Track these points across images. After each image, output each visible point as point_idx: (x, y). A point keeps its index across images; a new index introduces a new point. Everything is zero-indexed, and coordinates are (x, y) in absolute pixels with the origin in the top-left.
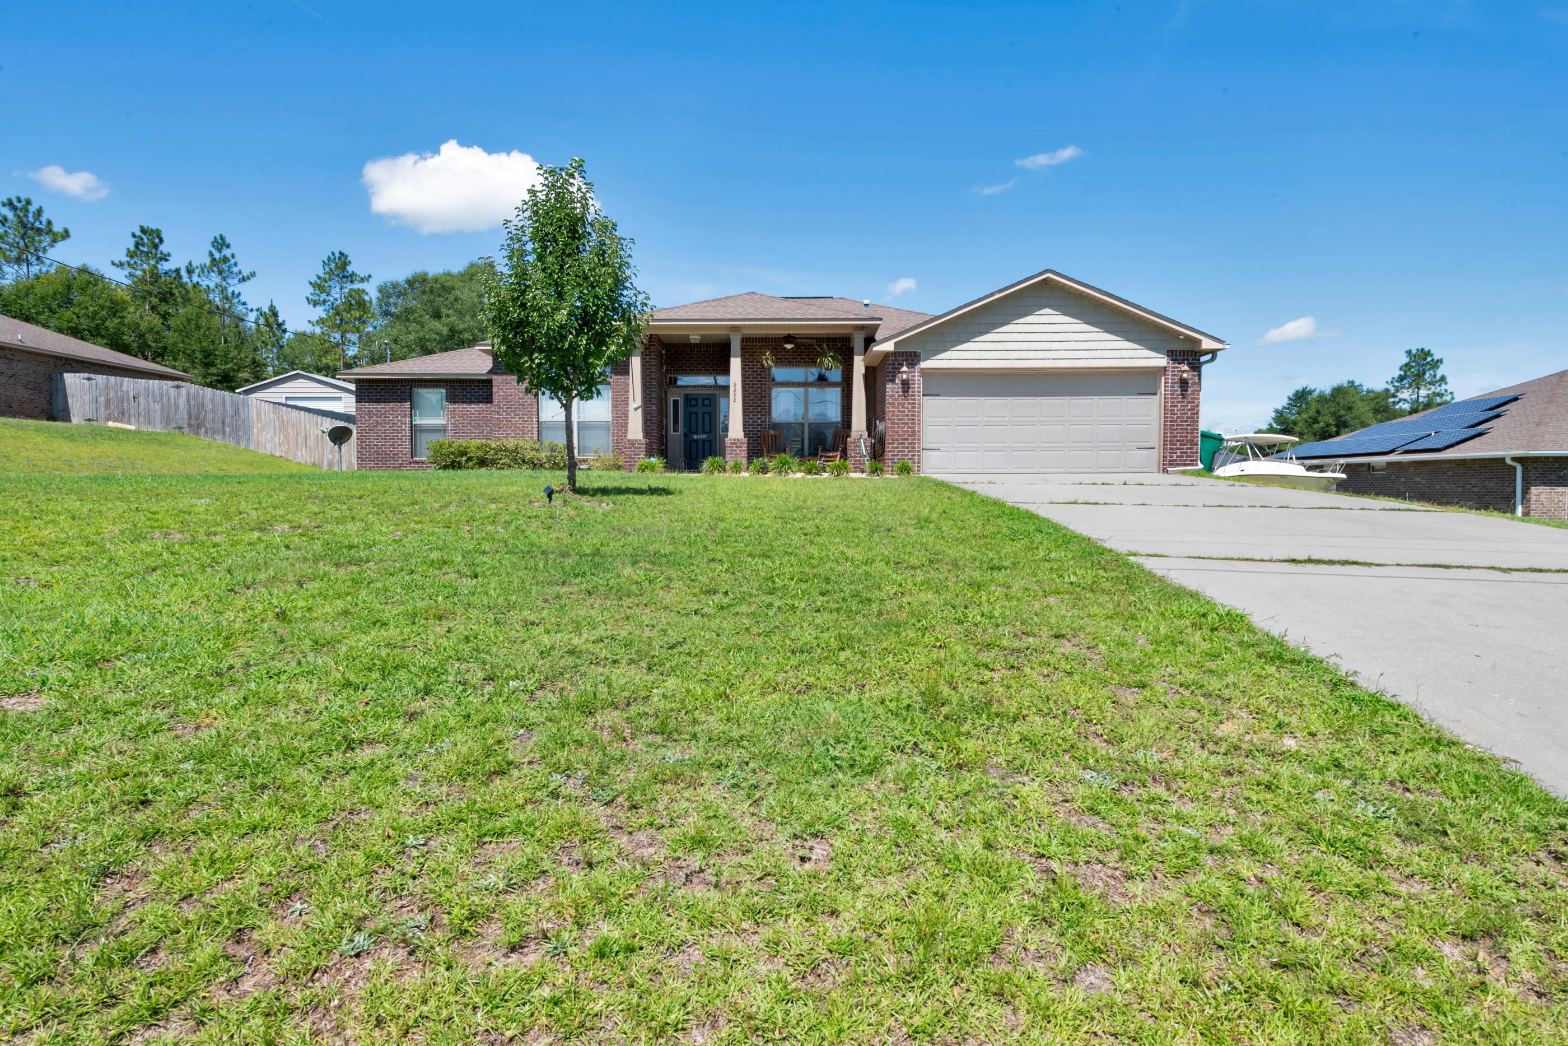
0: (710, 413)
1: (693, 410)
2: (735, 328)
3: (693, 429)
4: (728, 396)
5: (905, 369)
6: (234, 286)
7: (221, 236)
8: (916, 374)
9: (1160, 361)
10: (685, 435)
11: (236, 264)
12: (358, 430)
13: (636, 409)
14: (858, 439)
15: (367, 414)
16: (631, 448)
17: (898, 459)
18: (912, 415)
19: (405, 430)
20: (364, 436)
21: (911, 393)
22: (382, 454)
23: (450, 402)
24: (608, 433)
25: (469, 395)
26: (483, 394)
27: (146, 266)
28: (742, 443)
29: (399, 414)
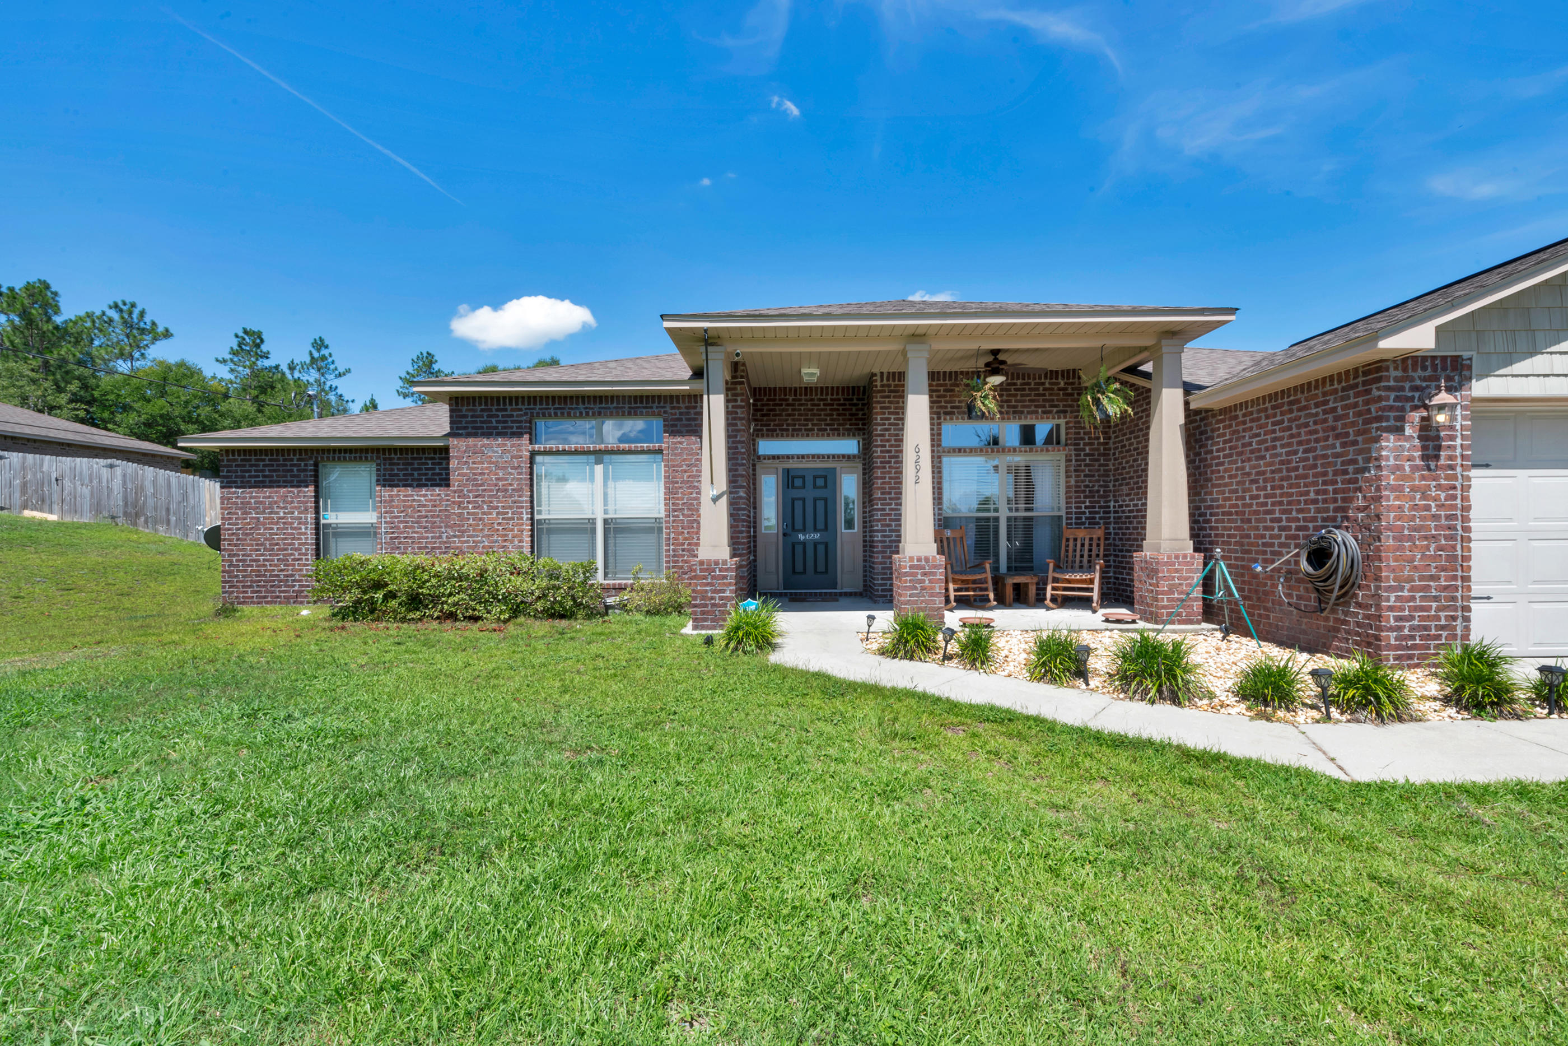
0: (826, 500)
2: (917, 338)
3: (799, 525)
6: (331, 381)
7: (320, 338)
8: (1461, 412)
10: (785, 535)
11: (333, 362)
12: (225, 535)
13: (715, 500)
14: (1177, 557)
15: (240, 509)
16: (705, 578)
17: (1412, 628)
18: (1448, 517)
19: (305, 534)
20: (235, 545)
21: (1442, 462)
22: (265, 576)
23: (384, 486)
24: (659, 538)
25: (416, 473)
26: (437, 471)
27: (248, 363)
28: (935, 567)
29: (295, 507)
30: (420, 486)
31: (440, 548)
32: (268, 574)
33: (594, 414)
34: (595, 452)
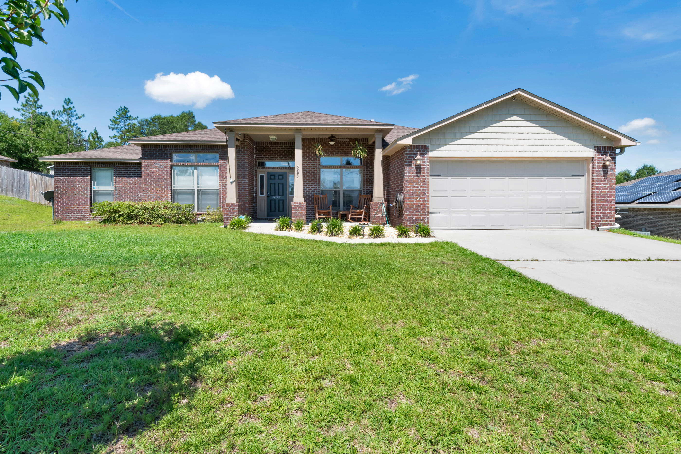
0: (283, 184)
1: (272, 181)
2: (298, 130)
3: (273, 193)
4: (293, 173)
5: (418, 157)
6: (74, 120)
7: (68, 98)
8: (426, 161)
9: (590, 153)
10: (268, 197)
11: (75, 111)
12: (56, 194)
13: (232, 183)
14: (379, 203)
15: (62, 184)
16: (228, 209)
17: (413, 220)
18: (423, 190)
19: (86, 194)
20: (60, 198)
21: (422, 174)
22: (71, 210)
23: (117, 177)
24: (218, 197)
25: (128, 172)
26: (137, 171)
27: (31, 111)
28: (302, 206)
29: (83, 184)
30: (130, 177)
31: (137, 200)
32: (72, 209)
33: (194, 152)
34: (194, 165)
